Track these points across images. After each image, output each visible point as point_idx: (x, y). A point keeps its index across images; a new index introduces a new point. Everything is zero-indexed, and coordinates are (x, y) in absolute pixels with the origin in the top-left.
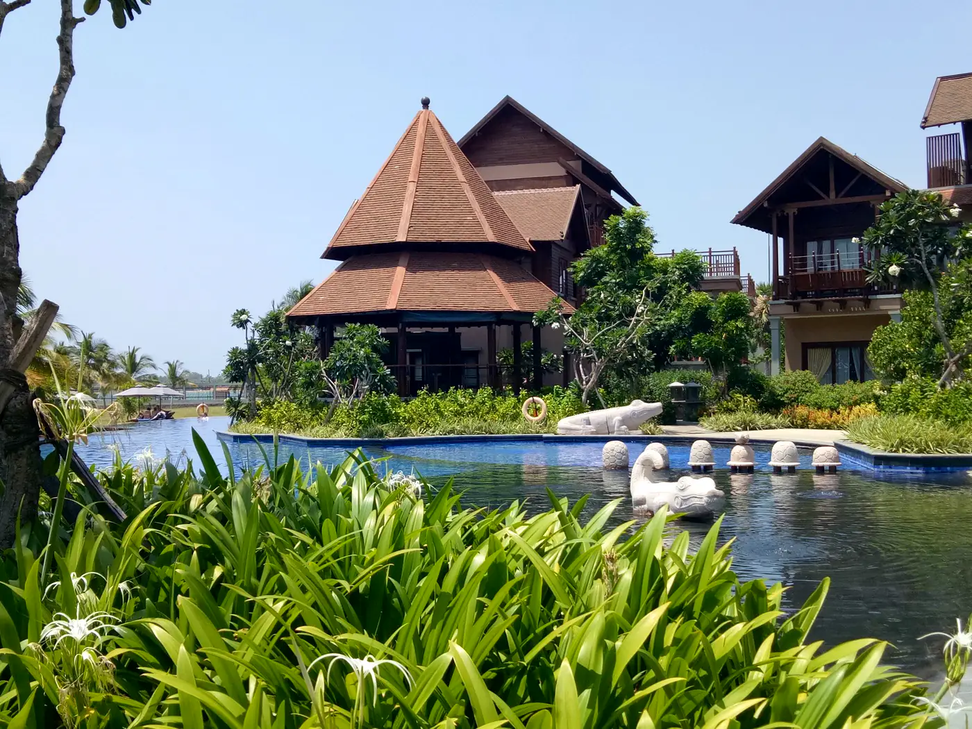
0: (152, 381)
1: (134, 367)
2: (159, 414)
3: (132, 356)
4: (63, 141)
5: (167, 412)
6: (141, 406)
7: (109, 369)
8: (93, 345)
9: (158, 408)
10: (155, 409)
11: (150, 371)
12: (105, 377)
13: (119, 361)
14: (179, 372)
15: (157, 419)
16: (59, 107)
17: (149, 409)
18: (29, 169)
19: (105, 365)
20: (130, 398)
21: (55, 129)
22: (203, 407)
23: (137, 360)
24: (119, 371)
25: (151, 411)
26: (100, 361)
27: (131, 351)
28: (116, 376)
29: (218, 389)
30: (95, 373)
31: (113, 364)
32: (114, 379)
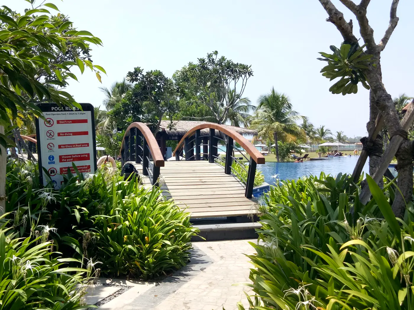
0: (331, 140)
1: (323, 134)
2: (337, 153)
3: (322, 129)
4: (398, 24)
5: (340, 153)
6: (328, 150)
7: (313, 134)
8: (307, 125)
9: (336, 151)
10: (335, 152)
11: (329, 136)
12: (311, 138)
13: (317, 132)
14: (342, 135)
15: (336, 156)
16: (396, 9)
17: (332, 151)
18: (383, 39)
19: (311, 133)
20: (324, 147)
21: (395, 19)
22: (356, 151)
23: (324, 131)
24: (317, 136)
25: (333, 152)
26: (309, 132)
27: (322, 127)
28: (316, 138)
29: (358, 144)
30: (307, 136)
31: (314, 133)
32: (315, 139)
